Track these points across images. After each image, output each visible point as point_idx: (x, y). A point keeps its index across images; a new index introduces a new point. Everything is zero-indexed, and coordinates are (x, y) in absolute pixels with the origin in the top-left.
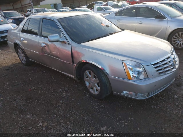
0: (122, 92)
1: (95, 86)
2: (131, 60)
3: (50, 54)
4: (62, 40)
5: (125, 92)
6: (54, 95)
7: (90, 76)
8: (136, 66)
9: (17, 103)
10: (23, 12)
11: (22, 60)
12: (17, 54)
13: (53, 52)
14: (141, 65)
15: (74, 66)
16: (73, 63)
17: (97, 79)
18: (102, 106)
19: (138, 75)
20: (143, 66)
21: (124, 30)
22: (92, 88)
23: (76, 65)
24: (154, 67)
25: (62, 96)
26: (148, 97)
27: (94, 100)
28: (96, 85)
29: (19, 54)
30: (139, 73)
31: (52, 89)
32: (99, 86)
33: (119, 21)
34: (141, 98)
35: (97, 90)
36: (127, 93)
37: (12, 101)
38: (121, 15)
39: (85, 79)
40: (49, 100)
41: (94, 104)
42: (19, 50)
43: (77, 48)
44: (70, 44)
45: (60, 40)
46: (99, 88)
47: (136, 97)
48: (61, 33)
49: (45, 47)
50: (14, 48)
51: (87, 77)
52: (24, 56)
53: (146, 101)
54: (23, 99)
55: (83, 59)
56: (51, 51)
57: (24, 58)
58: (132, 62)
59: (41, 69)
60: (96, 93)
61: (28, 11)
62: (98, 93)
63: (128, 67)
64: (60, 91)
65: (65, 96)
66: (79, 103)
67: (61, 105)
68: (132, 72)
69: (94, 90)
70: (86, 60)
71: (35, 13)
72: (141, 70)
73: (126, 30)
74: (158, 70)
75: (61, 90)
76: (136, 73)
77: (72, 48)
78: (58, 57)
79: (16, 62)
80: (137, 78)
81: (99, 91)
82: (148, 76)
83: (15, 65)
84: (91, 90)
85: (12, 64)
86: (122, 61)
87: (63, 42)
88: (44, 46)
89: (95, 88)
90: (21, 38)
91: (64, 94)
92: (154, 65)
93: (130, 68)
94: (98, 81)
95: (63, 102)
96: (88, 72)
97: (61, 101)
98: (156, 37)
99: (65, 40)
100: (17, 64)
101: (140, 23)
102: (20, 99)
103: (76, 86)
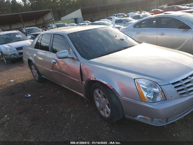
0: (136, 116)
1: (105, 107)
2: (145, 79)
3: (60, 70)
4: (71, 57)
5: (139, 116)
6: (62, 116)
7: (100, 95)
8: (151, 86)
9: (22, 124)
10: (45, 28)
11: (36, 77)
12: (31, 70)
13: (63, 69)
14: (158, 84)
15: (83, 84)
16: (82, 81)
17: (107, 99)
18: (113, 131)
19: (154, 96)
20: (159, 85)
21: (142, 43)
22: (102, 110)
23: (84, 82)
24: (173, 86)
25: (71, 117)
26: (167, 123)
27: (105, 124)
28: (107, 106)
29: (32, 70)
30: (155, 94)
31: (61, 109)
32: (109, 108)
33: (138, 33)
34: (159, 124)
35: (107, 113)
36: (141, 118)
37: (17, 122)
38: (140, 27)
39: (95, 99)
40: (56, 121)
41: (104, 129)
42: (32, 66)
43: (86, 64)
44: (79, 61)
45: (69, 56)
46: (109, 110)
47: (152, 123)
48: (71, 49)
49: (56, 63)
50: (28, 65)
51: (97, 97)
52: (37, 72)
53: (166, 126)
54: (29, 120)
55: (93, 77)
56: (60, 68)
57: (37, 74)
58: (146, 80)
59: (53, 87)
60: (107, 116)
61: (49, 27)
62: (109, 115)
63: (142, 87)
64: (68, 112)
65: (73, 118)
66: (87, 127)
67: (68, 128)
68: (147, 93)
69: (104, 112)
70: (95, 78)
71: (55, 28)
72: (157, 90)
73: (143, 43)
74: (178, 91)
75: (70, 110)
76: (152, 93)
77: (81, 65)
78: (68, 75)
79: (30, 79)
80: (152, 100)
81: (110, 113)
82: (166, 98)
83: (28, 82)
84: (101, 112)
85: (26, 81)
86: (134, 79)
87: (73, 58)
88: (54, 62)
89: (106, 110)
90: (34, 55)
91: (72, 115)
92: (173, 84)
93: (143, 88)
94: (108, 102)
95: (70, 125)
96: (97, 91)
97: (68, 124)
98: (179, 50)
99: (74, 56)
100: (31, 80)
101: (161, 35)
102: (26, 120)
103: (86, 106)
